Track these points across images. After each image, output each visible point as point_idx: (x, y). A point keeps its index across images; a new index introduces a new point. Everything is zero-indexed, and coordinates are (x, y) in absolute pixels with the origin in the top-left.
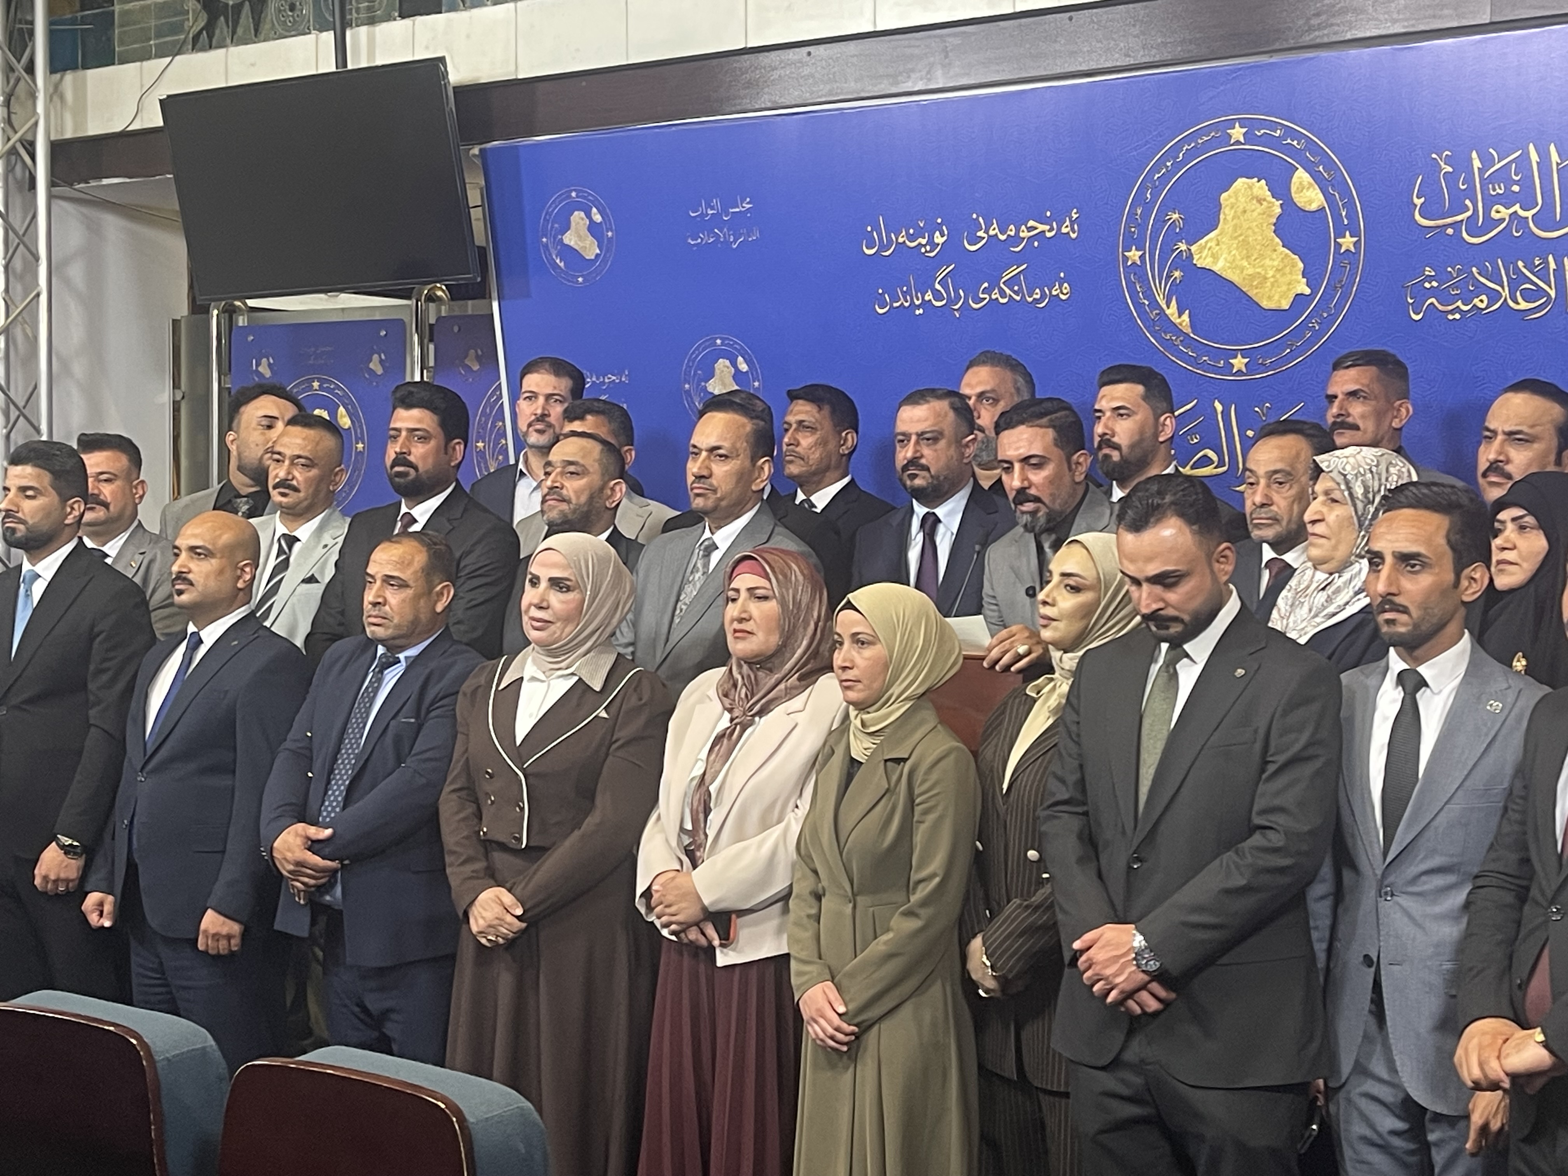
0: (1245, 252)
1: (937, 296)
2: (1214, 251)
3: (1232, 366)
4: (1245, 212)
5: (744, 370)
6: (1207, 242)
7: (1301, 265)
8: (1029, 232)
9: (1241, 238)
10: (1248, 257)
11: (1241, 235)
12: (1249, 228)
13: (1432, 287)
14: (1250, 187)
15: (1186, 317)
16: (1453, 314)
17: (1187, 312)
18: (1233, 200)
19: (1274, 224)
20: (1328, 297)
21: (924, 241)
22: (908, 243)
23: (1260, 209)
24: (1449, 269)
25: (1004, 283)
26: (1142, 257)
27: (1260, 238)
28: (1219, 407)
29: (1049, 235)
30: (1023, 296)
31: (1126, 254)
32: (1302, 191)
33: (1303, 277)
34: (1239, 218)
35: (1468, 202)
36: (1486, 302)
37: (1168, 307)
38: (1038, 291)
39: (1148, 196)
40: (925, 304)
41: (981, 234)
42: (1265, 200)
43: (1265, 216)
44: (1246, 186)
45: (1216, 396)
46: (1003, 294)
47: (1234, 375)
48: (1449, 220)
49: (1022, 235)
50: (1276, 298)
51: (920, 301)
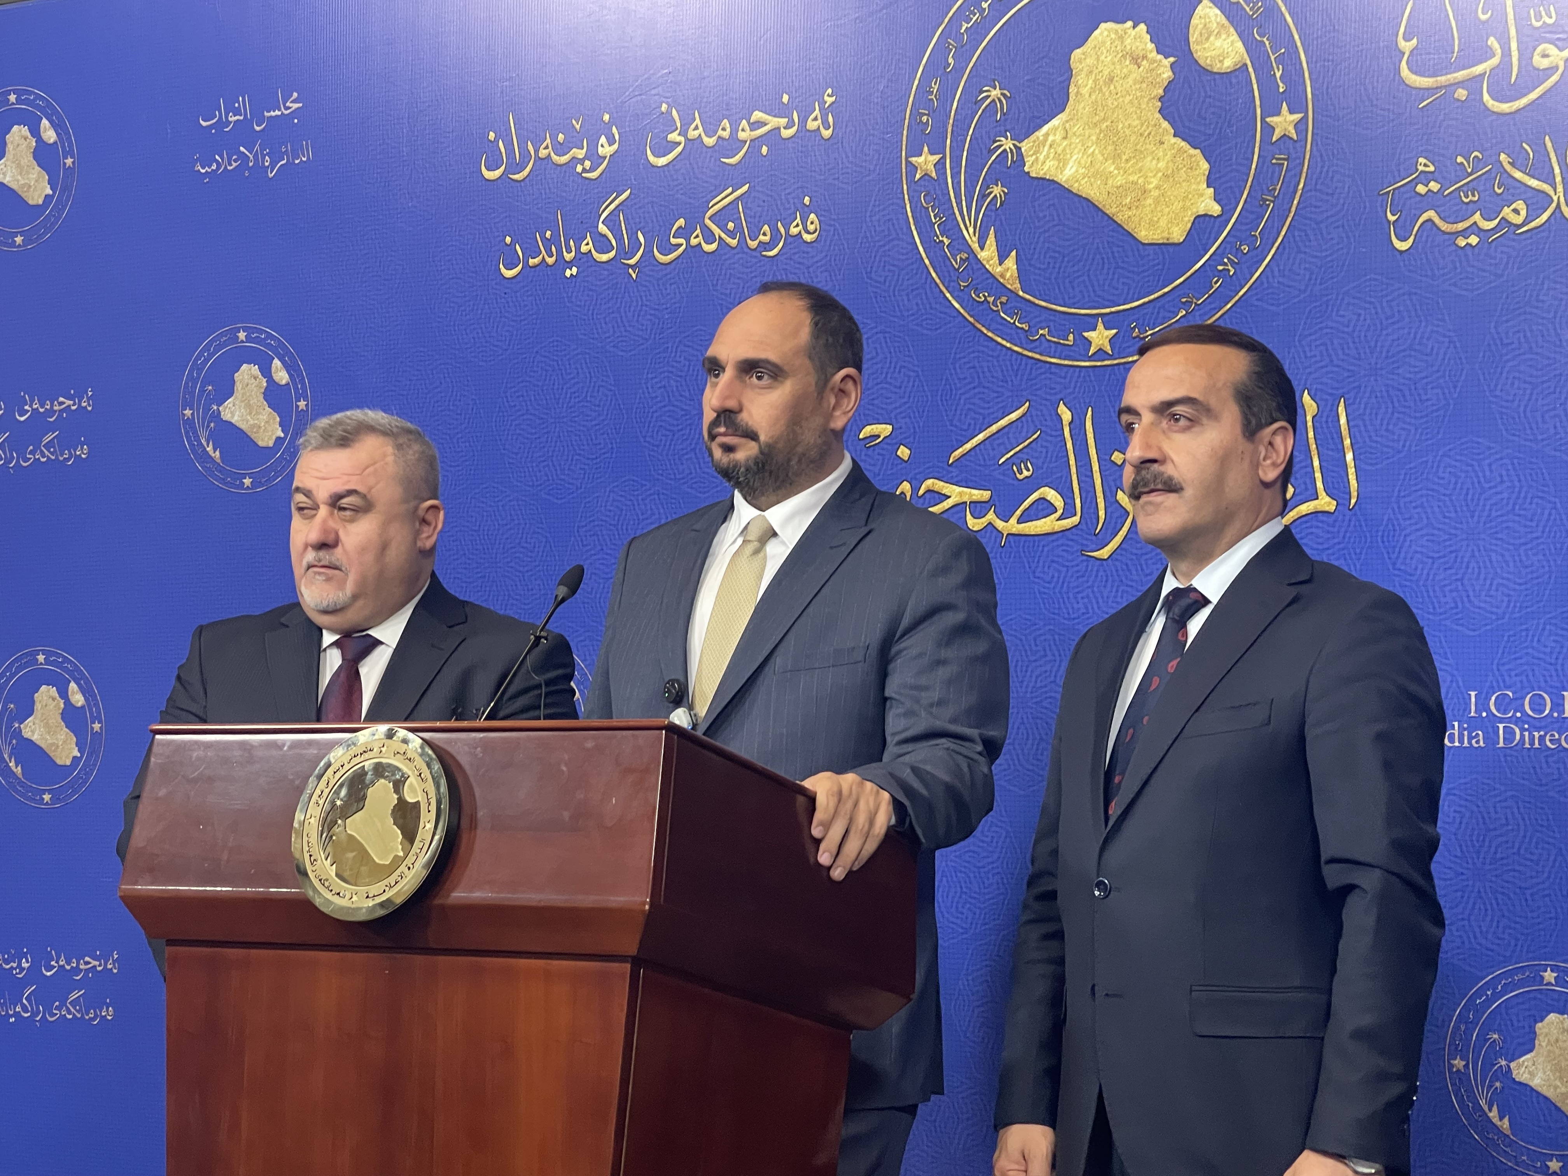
0: (1110, 148)
1: (602, 244)
2: (1060, 150)
3: (1090, 343)
4: (1111, 80)
5: (284, 382)
6: (1047, 135)
7: (1205, 166)
8: (751, 130)
9: (1104, 126)
10: (1116, 157)
11: (1104, 119)
12: (1117, 106)
13: (1429, 190)
14: (1121, 38)
15: (1011, 263)
16: (1467, 238)
17: (1014, 253)
18: (1090, 61)
19: (1160, 99)
20: (1252, 216)
21: (580, 154)
22: (555, 157)
23: (1137, 74)
24: (1460, 159)
25: (710, 219)
26: (940, 165)
27: (1137, 122)
28: (1066, 415)
29: (786, 133)
30: (742, 241)
31: (913, 160)
32: (1207, 39)
33: (1208, 186)
34: (1100, 90)
35: (1492, 41)
36: (1523, 213)
37: (982, 248)
38: (766, 228)
39: (951, 60)
40: (583, 259)
41: (674, 137)
42: (1144, 57)
43: (1144, 85)
44: (1113, 36)
45: (1061, 396)
46: (709, 237)
47: (1090, 359)
48: (1461, 75)
49: (742, 135)
50: (1163, 223)
51: (573, 254)
